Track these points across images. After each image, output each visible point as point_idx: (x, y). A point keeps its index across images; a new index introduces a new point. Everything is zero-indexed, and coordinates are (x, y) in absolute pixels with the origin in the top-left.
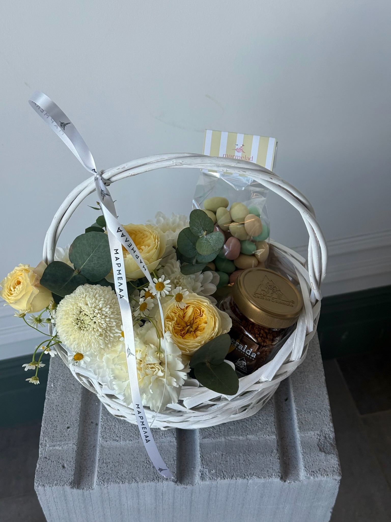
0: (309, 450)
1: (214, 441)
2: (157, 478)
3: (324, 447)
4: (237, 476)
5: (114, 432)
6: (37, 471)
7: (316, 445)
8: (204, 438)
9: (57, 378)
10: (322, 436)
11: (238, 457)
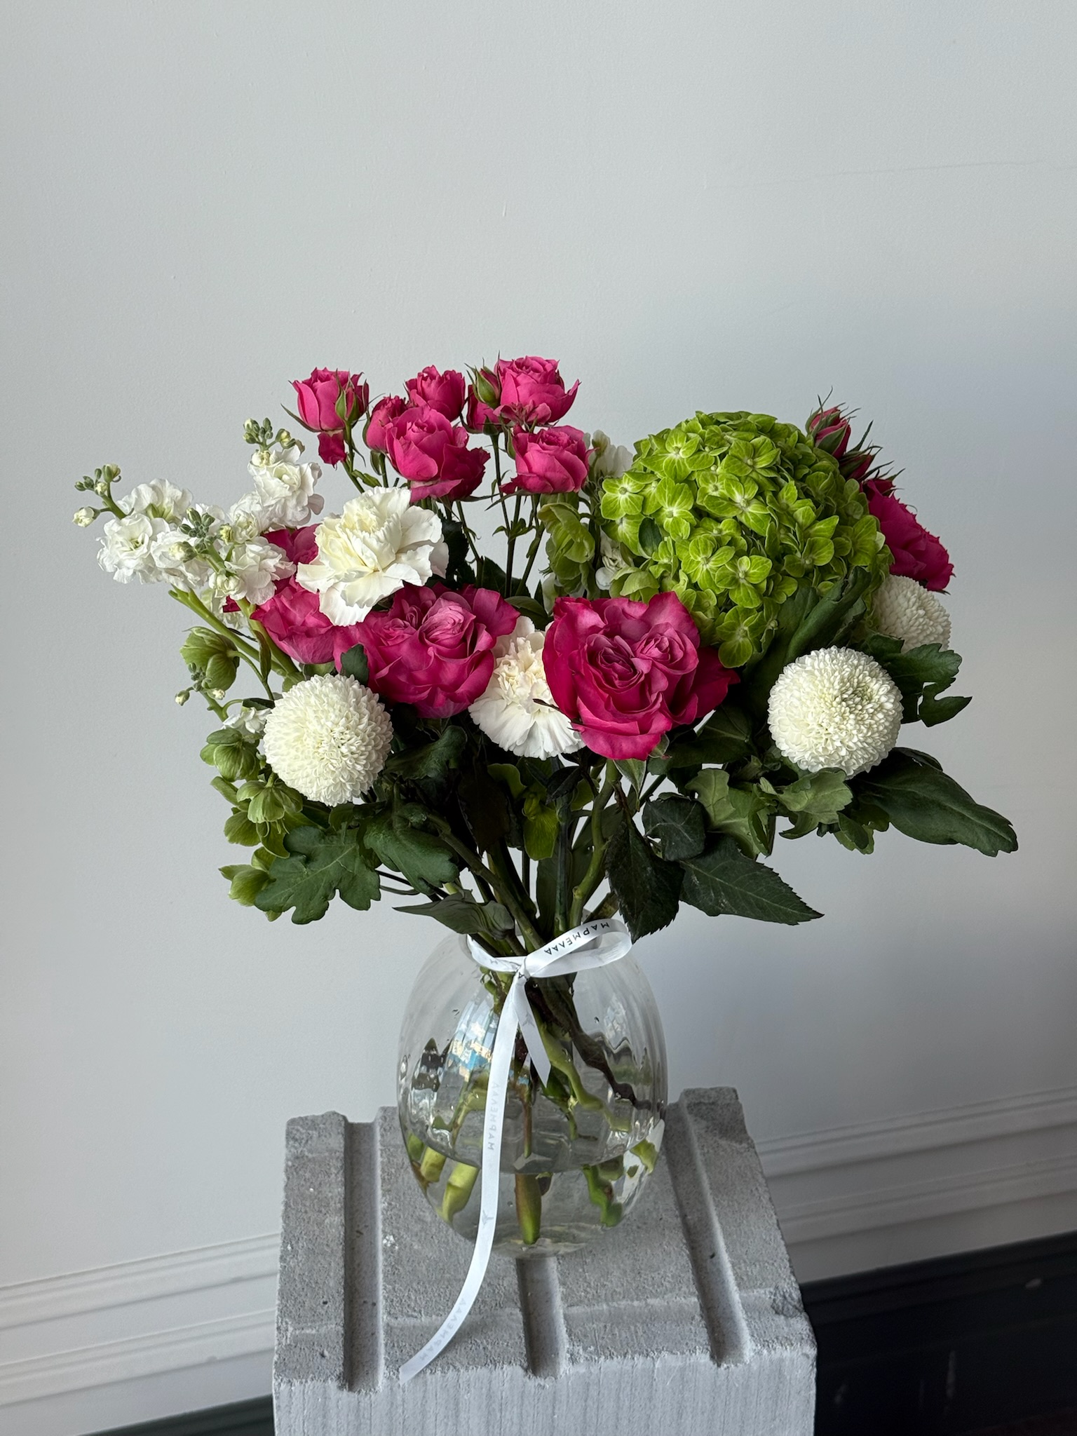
0: (757, 1313)
1: (589, 1310)
2: (492, 1361)
3: (783, 1309)
4: (635, 1352)
7: (769, 1307)
8: (570, 1306)
10: (778, 1295)
11: (632, 1328)
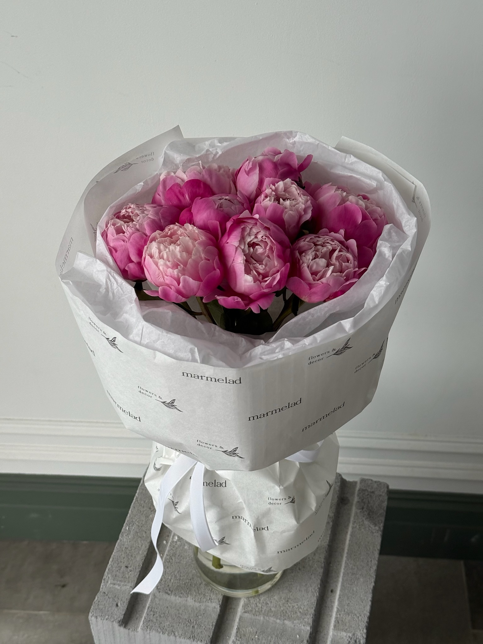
2: (194, 637)
5: (168, 586)
6: (95, 603)
8: (245, 612)
9: (133, 523)
10: (353, 639)
